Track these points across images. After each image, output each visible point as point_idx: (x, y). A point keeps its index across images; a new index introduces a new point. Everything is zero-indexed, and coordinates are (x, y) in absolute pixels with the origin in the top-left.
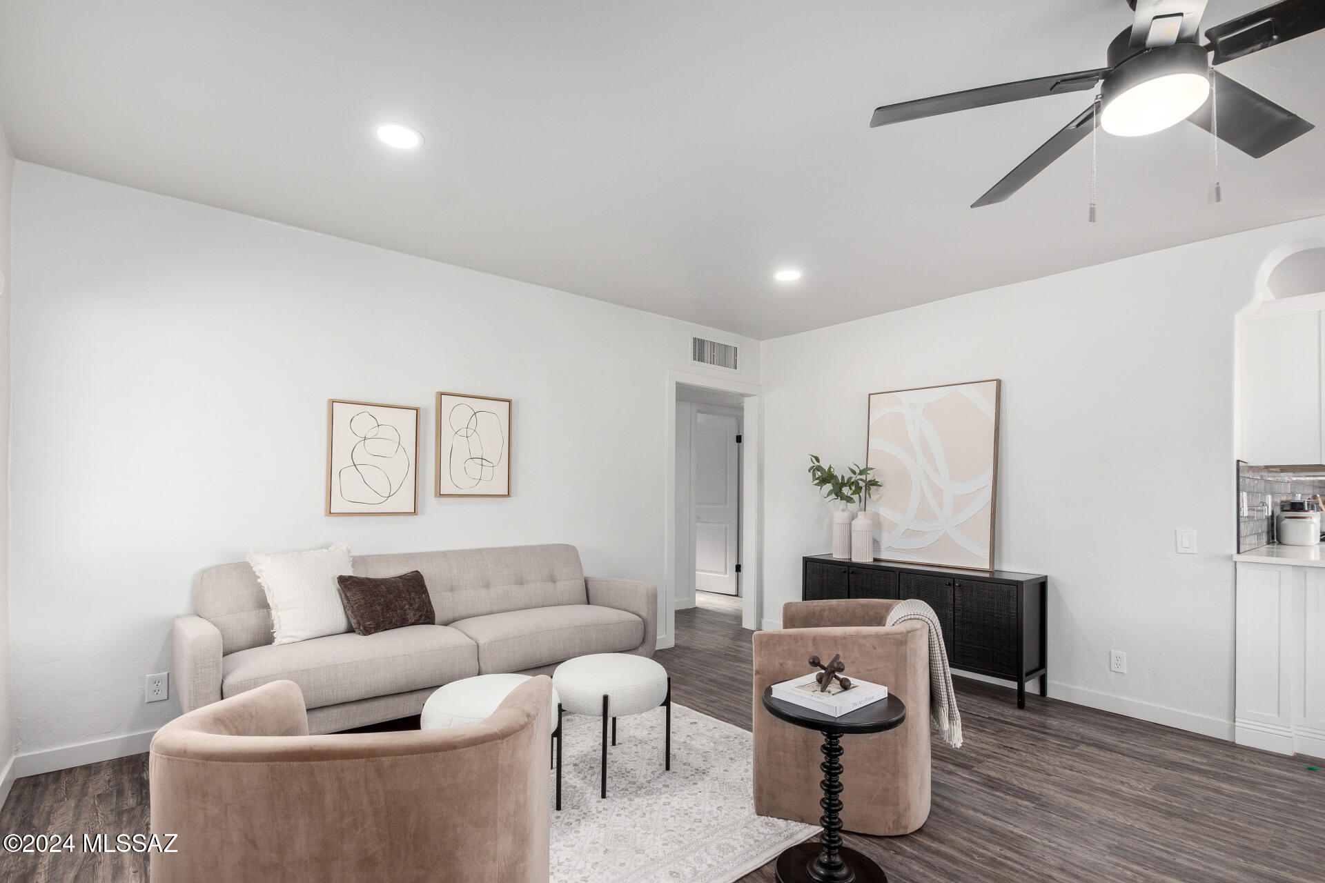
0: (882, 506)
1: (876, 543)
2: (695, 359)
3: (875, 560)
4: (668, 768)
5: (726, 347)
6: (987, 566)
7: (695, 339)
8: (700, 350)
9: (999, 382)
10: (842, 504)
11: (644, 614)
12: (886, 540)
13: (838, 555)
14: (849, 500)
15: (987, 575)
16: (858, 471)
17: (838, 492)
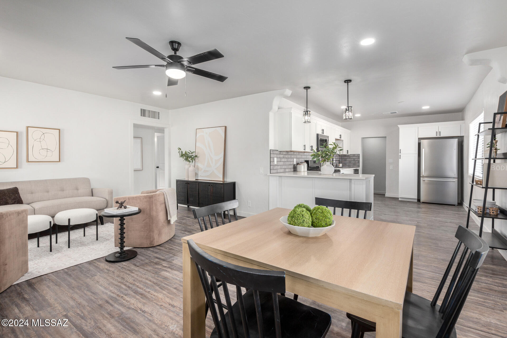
0: (200, 164)
1: (196, 174)
2: (141, 116)
3: (196, 180)
4: (97, 240)
5: (155, 112)
6: (222, 180)
7: (141, 109)
8: (143, 113)
9: (226, 127)
10: (188, 163)
11: (107, 198)
12: (200, 173)
13: (192, 179)
14: (190, 161)
15: (222, 182)
16: (191, 153)
17: (186, 159)
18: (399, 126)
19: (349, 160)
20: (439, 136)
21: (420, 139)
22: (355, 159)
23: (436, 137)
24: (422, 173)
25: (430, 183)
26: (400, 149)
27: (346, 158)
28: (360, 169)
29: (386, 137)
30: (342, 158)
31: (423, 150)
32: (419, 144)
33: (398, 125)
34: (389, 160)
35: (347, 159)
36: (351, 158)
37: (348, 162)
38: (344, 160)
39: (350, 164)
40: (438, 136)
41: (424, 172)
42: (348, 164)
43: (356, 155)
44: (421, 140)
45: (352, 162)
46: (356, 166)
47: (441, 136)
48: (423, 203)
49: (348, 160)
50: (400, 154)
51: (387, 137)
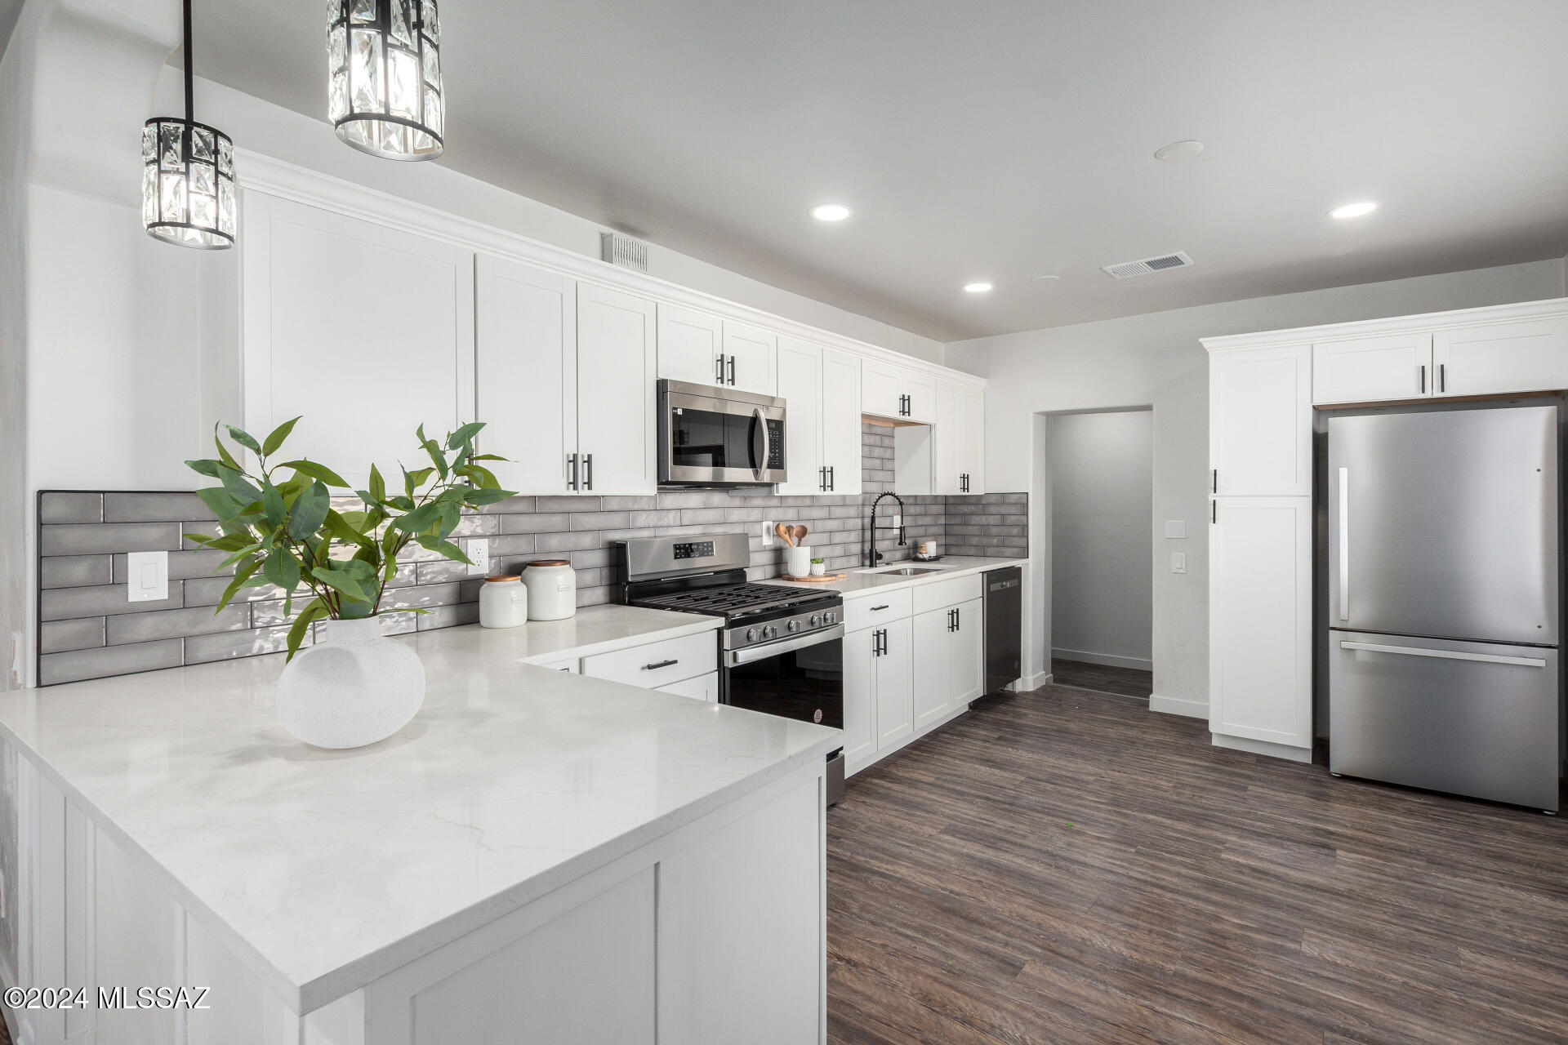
18: (1207, 342)
19: (984, 520)
20: (1438, 394)
21: (1322, 412)
22: (1008, 517)
23: (1422, 396)
24: (1338, 606)
25: (1384, 668)
26: (1212, 469)
27: (966, 509)
28: (1031, 566)
29: (1148, 408)
30: (952, 509)
31: (1344, 473)
32: (1320, 445)
33: (1201, 340)
34: (1165, 528)
35: (972, 514)
36: (993, 509)
37: (975, 530)
38: (957, 520)
39: (985, 541)
40: (1428, 395)
41: (1345, 603)
42: (975, 540)
43: (1013, 499)
44: (1332, 420)
45: (994, 531)
46: (1008, 551)
47: (1449, 393)
48: (1344, 778)
49: (975, 519)
50: (1212, 497)
51: (1154, 407)
